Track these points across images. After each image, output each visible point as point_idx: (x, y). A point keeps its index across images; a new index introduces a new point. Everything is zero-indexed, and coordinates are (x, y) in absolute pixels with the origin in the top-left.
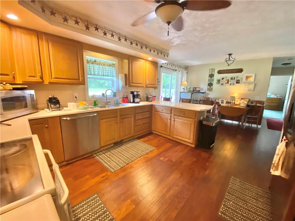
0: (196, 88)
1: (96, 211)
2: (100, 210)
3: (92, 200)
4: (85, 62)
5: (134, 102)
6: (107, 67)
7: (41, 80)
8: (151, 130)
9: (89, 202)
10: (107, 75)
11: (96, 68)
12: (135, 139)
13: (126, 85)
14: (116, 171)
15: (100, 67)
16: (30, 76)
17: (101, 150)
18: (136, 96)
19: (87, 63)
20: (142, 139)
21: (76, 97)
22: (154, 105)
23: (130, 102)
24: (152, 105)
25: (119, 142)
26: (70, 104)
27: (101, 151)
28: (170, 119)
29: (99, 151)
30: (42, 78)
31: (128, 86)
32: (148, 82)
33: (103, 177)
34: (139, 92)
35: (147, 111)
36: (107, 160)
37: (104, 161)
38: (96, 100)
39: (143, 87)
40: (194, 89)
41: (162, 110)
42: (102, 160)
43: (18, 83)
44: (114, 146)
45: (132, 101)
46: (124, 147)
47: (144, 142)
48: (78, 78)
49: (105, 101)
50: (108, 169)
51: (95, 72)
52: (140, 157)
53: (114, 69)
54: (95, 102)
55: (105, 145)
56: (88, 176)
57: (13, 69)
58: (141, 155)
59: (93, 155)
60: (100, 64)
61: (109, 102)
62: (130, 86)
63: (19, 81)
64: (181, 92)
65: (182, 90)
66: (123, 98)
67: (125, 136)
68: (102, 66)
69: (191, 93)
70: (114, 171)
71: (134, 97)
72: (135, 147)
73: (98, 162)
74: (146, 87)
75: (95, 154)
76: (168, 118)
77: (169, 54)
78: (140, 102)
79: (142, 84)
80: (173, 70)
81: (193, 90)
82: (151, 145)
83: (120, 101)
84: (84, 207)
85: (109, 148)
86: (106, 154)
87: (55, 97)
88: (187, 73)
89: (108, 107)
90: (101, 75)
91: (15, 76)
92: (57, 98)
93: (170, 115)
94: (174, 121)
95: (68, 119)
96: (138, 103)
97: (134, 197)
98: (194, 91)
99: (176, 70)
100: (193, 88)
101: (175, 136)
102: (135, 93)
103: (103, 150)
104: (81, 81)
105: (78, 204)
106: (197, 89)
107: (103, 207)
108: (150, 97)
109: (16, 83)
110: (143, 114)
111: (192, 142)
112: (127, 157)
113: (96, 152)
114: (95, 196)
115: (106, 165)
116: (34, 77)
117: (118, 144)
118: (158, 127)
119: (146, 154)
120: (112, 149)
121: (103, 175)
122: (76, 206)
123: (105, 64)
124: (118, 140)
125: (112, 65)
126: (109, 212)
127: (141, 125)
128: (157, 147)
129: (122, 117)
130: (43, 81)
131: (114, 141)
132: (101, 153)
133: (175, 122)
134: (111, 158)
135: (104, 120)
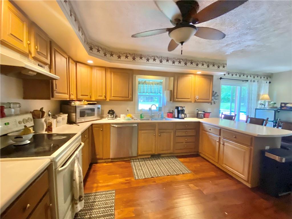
0: (285, 104)
1: (107, 203)
2: (110, 203)
3: (110, 193)
4: (137, 83)
5: (178, 117)
6: (155, 86)
7: (105, 99)
8: (198, 152)
9: (107, 194)
10: (154, 92)
11: (146, 87)
12: (175, 157)
13: (171, 100)
14: (140, 179)
15: (149, 86)
16: (99, 96)
17: (139, 157)
18: (180, 112)
19: (139, 84)
20: (182, 159)
21: (128, 111)
22: (202, 123)
23: (175, 118)
24: (199, 122)
25: (156, 155)
26: (122, 116)
27: (138, 159)
28: (218, 142)
29: (136, 158)
30: (105, 97)
31: (172, 102)
32: (197, 97)
33: (127, 180)
34: (184, 107)
35: (192, 128)
36: (138, 168)
37: (135, 168)
38: (142, 114)
39: (191, 102)
40: (283, 105)
41: (210, 130)
42: (135, 166)
43: (93, 100)
44: (150, 158)
45: (176, 116)
46: (159, 161)
47: (183, 162)
48: (128, 96)
49: (150, 115)
50: (134, 175)
51: (144, 90)
52: (168, 175)
53: (161, 86)
54: (141, 115)
55: (142, 154)
56: (118, 175)
57: (91, 92)
58: (171, 174)
59: (131, 160)
60: (149, 84)
61: (154, 116)
62: (174, 101)
63: (93, 99)
64: (256, 109)
65: (259, 107)
66: (168, 113)
67: (163, 150)
68: (151, 85)
69: (274, 111)
70: (138, 179)
71: (179, 112)
72: (169, 164)
73: (131, 167)
74: (194, 102)
75: (133, 160)
76: (216, 140)
77: (226, 64)
78: (185, 117)
79: (189, 99)
80: (243, 81)
81: (281, 107)
82: (188, 167)
83: (165, 115)
84: (102, 196)
85: (146, 158)
86: (141, 163)
87: (113, 109)
88: (270, 83)
89: (151, 120)
90: (149, 92)
91: (91, 96)
92: (113, 111)
93: (219, 137)
94: (223, 144)
95: (116, 126)
96: (183, 118)
97: (139, 208)
98: (283, 108)
99: (248, 81)
100: (282, 103)
101: (224, 166)
102: (180, 109)
103: (140, 159)
104: (130, 98)
105: (100, 192)
106: (287, 105)
107: (113, 202)
108: (200, 113)
109: (92, 100)
110: (186, 132)
111: (246, 179)
112: (156, 171)
113: (134, 158)
114: (113, 191)
115: (135, 171)
116: (101, 96)
117: (155, 156)
118: (205, 149)
119: (176, 175)
120: (148, 160)
121: (128, 179)
122: (99, 192)
123: (153, 83)
124: (155, 152)
125: (160, 83)
126: (114, 208)
127: (183, 143)
128: (195, 172)
129: (161, 131)
130: (106, 99)
131: (151, 153)
132: (138, 160)
133: (225, 147)
134: (142, 167)
135: (142, 131)
